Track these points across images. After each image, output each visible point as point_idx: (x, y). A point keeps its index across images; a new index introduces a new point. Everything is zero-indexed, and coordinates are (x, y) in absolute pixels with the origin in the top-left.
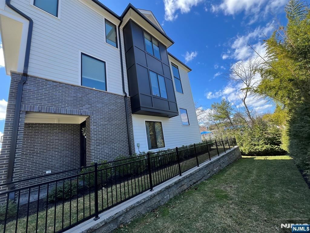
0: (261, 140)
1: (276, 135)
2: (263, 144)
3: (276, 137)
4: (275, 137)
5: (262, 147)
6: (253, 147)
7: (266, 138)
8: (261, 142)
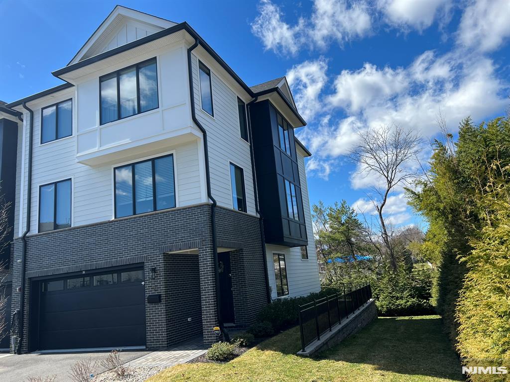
0: (406, 290)
1: (426, 283)
2: (408, 296)
3: (426, 286)
4: (424, 287)
5: (406, 301)
6: (395, 301)
7: (413, 288)
8: (406, 294)
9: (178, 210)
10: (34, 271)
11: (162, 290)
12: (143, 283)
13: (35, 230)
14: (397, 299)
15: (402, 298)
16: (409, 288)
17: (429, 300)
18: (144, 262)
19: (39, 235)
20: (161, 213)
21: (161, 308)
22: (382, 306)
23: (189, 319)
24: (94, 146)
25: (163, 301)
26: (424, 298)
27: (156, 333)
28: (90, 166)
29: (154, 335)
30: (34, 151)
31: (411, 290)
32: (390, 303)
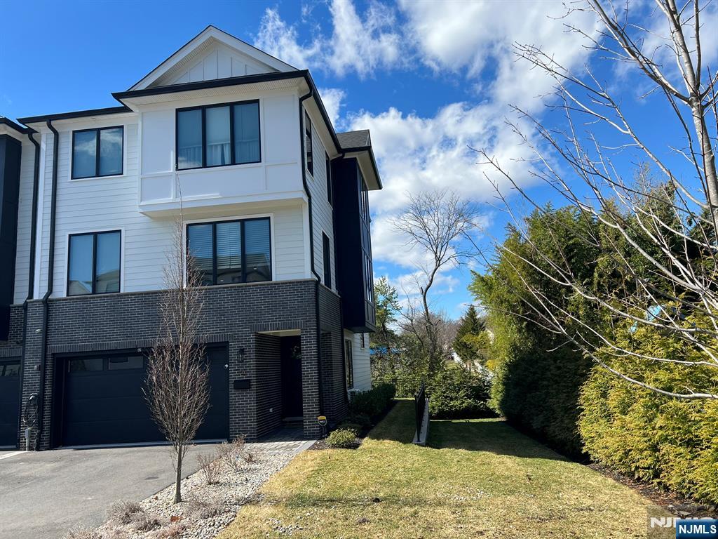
0: (462, 389)
1: (483, 382)
2: (464, 396)
3: (483, 386)
4: (481, 387)
5: (461, 402)
6: (449, 401)
7: (469, 388)
8: (462, 394)
9: (275, 284)
10: (60, 345)
11: (251, 374)
12: (227, 366)
13: (60, 291)
14: (451, 399)
15: (456, 398)
16: (465, 387)
17: (486, 401)
18: (228, 342)
19: (67, 300)
20: (253, 286)
21: (251, 395)
22: (433, 408)
23: (271, 410)
24: (168, 195)
25: (253, 388)
26: (481, 399)
27: (243, 423)
28: (151, 217)
29: (241, 426)
30: (59, 186)
31: (467, 390)
32: (443, 404)
